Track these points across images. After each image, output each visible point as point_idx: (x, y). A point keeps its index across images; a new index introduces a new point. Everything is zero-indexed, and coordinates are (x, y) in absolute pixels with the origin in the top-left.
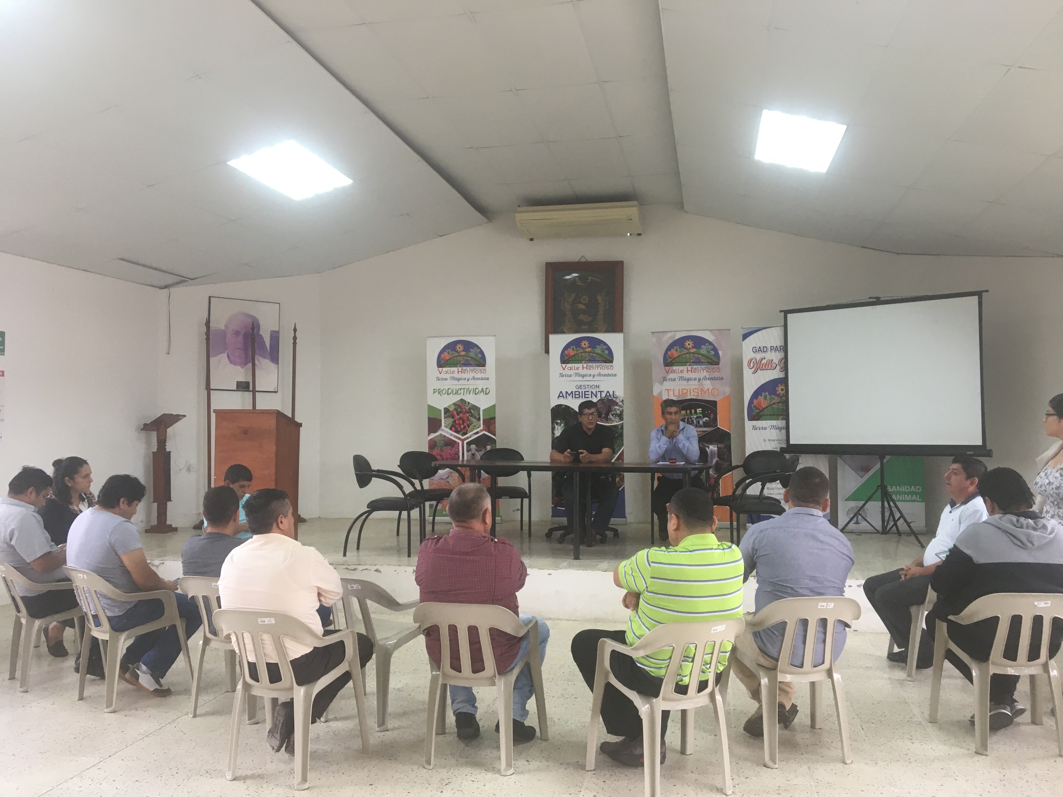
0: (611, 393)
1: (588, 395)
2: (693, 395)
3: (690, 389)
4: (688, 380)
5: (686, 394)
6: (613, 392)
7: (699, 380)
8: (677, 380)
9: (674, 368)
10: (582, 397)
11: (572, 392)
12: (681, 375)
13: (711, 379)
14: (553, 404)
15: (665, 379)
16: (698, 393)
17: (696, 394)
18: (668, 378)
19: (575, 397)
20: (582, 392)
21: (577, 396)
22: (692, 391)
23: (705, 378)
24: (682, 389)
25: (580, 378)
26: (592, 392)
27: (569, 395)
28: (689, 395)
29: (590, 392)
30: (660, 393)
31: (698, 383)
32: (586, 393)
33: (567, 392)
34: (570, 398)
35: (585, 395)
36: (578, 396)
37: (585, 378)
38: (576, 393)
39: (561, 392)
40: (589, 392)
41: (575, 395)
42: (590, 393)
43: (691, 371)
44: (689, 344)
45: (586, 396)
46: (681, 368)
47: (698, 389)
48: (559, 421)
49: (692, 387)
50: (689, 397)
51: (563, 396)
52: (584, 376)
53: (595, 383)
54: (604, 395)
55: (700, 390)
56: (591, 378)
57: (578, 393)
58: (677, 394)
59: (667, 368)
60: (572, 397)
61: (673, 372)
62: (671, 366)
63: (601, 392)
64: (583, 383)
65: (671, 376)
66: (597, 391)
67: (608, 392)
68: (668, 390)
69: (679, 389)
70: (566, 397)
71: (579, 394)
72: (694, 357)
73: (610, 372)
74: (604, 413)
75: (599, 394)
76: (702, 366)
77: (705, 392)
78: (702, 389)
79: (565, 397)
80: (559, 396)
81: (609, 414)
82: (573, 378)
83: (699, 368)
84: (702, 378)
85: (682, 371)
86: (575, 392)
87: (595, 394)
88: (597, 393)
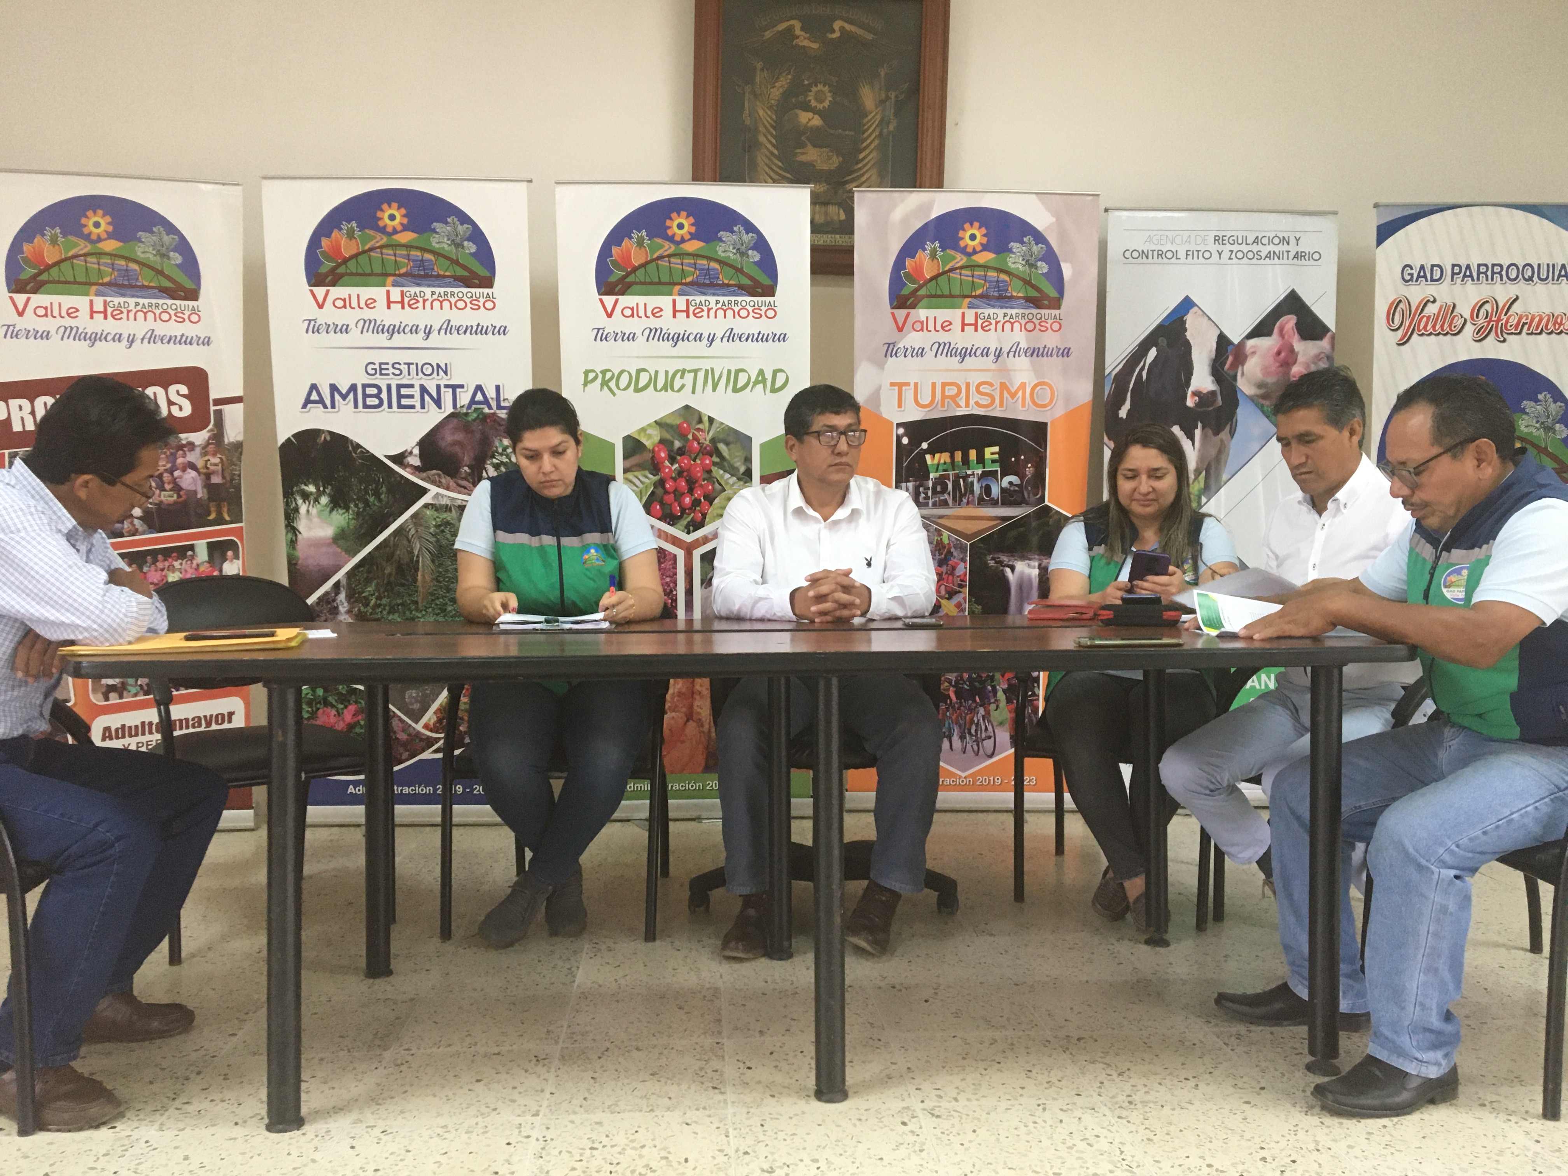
0: (491, 393)
1: (412, 397)
6: (498, 388)
10: (390, 406)
11: (353, 388)
14: (287, 431)
19: (366, 406)
20: (389, 386)
21: (370, 401)
25: (380, 339)
26: (424, 389)
27: (344, 397)
29: (417, 388)
32: (404, 391)
33: (334, 388)
34: (345, 406)
35: (400, 396)
36: (376, 400)
37: (400, 340)
38: (370, 391)
39: (314, 386)
40: (412, 386)
41: (366, 396)
42: (417, 391)
45: (404, 402)
48: (311, 488)
51: (321, 401)
52: (393, 331)
53: (435, 358)
54: (464, 399)
56: (416, 340)
57: (375, 391)
60: (355, 406)
63: (455, 388)
64: (391, 357)
66: (442, 383)
67: (479, 388)
70: (333, 407)
71: (378, 396)
73: (484, 318)
74: (467, 459)
75: (447, 396)
79: (328, 403)
80: (308, 402)
81: (485, 463)
82: (354, 337)
86: (364, 386)
87: (435, 395)
88: (443, 389)
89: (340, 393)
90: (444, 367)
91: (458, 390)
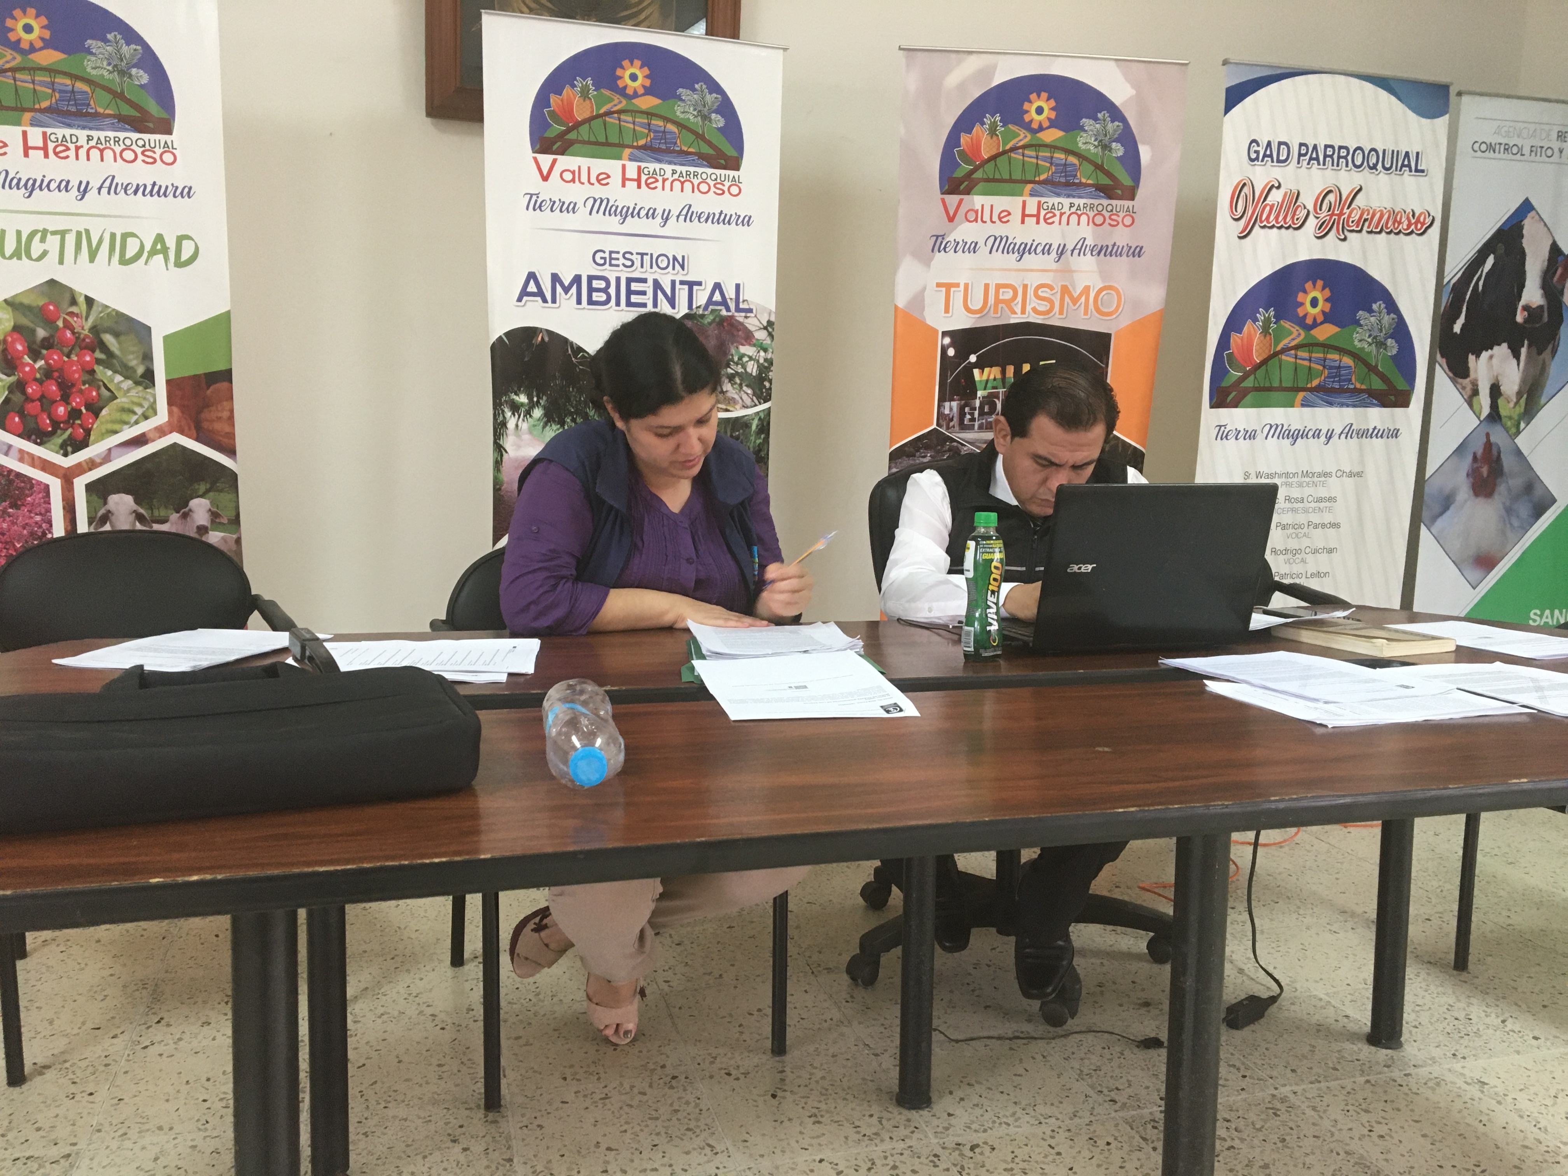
0: (730, 293)
1: (644, 293)
2: (1034, 310)
3: (1025, 287)
4: (1024, 250)
5: (1008, 303)
6: (738, 286)
7: (1061, 253)
8: (983, 250)
9: (978, 201)
10: (618, 304)
11: (577, 279)
12: (1000, 230)
13: (1102, 251)
14: (499, 329)
15: (939, 243)
16: (1051, 302)
17: (1043, 306)
18: (951, 238)
19: (591, 302)
20: (618, 279)
21: (596, 296)
22: (1030, 292)
23: (1080, 249)
24: (998, 287)
25: (613, 223)
26: (657, 285)
27: (566, 290)
28: (1018, 309)
29: (650, 283)
30: (918, 300)
31: (1055, 266)
32: (634, 286)
33: (555, 278)
34: (567, 301)
35: (629, 292)
36: (603, 297)
37: (633, 225)
38: (596, 284)
39: (532, 276)
40: (644, 281)
41: (591, 290)
42: (649, 287)
43: (1038, 216)
44: (1040, 111)
45: (634, 299)
46: (1001, 202)
47: (1051, 288)
48: (526, 401)
49: (1034, 280)
50: (1014, 320)
51: (540, 293)
52: (626, 214)
53: (671, 249)
54: (701, 298)
55: (1058, 289)
56: (653, 226)
57: (602, 284)
58: (976, 303)
59: (952, 200)
60: (579, 302)
61: (971, 216)
62: (968, 192)
63: (691, 285)
64: (621, 245)
65: (964, 232)
66: (678, 278)
67: (717, 286)
68: (948, 286)
69: (987, 286)
70: (554, 301)
71: (605, 290)
72: (1051, 160)
73: (728, 205)
75: (682, 294)
76: (1077, 201)
77: (1075, 301)
78: (1065, 290)
79: (549, 297)
80: (524, 293)
82: (581, 219)
83: (1066, 209)
84: (1070, 247)
85: (1004, 217)
86: (591, 278)
87: (669, 292)
88: (678, 286)
89: (562, 285)
90: (680, 260)
91: (695, 288)
